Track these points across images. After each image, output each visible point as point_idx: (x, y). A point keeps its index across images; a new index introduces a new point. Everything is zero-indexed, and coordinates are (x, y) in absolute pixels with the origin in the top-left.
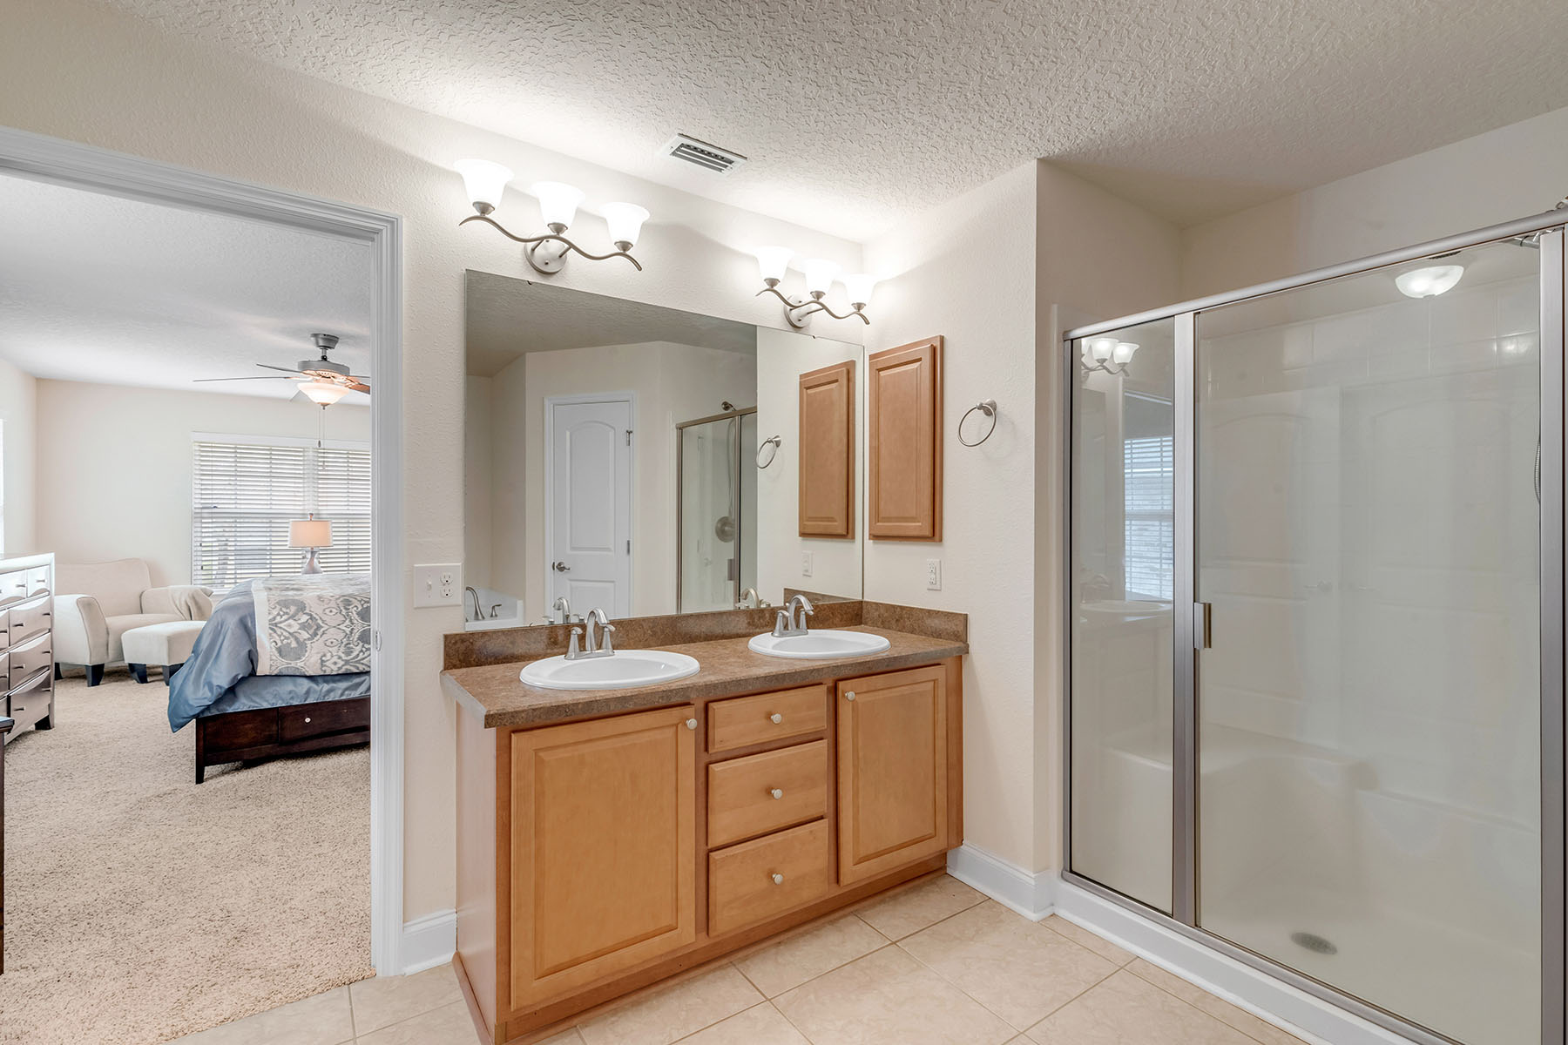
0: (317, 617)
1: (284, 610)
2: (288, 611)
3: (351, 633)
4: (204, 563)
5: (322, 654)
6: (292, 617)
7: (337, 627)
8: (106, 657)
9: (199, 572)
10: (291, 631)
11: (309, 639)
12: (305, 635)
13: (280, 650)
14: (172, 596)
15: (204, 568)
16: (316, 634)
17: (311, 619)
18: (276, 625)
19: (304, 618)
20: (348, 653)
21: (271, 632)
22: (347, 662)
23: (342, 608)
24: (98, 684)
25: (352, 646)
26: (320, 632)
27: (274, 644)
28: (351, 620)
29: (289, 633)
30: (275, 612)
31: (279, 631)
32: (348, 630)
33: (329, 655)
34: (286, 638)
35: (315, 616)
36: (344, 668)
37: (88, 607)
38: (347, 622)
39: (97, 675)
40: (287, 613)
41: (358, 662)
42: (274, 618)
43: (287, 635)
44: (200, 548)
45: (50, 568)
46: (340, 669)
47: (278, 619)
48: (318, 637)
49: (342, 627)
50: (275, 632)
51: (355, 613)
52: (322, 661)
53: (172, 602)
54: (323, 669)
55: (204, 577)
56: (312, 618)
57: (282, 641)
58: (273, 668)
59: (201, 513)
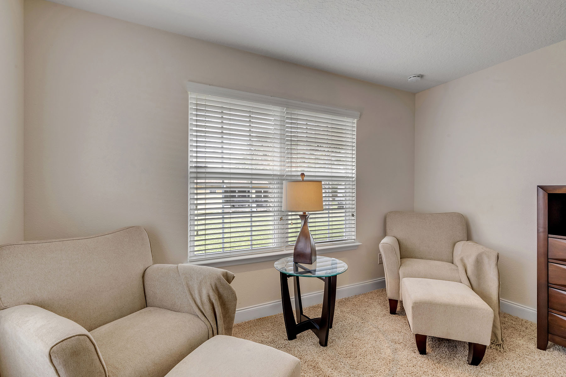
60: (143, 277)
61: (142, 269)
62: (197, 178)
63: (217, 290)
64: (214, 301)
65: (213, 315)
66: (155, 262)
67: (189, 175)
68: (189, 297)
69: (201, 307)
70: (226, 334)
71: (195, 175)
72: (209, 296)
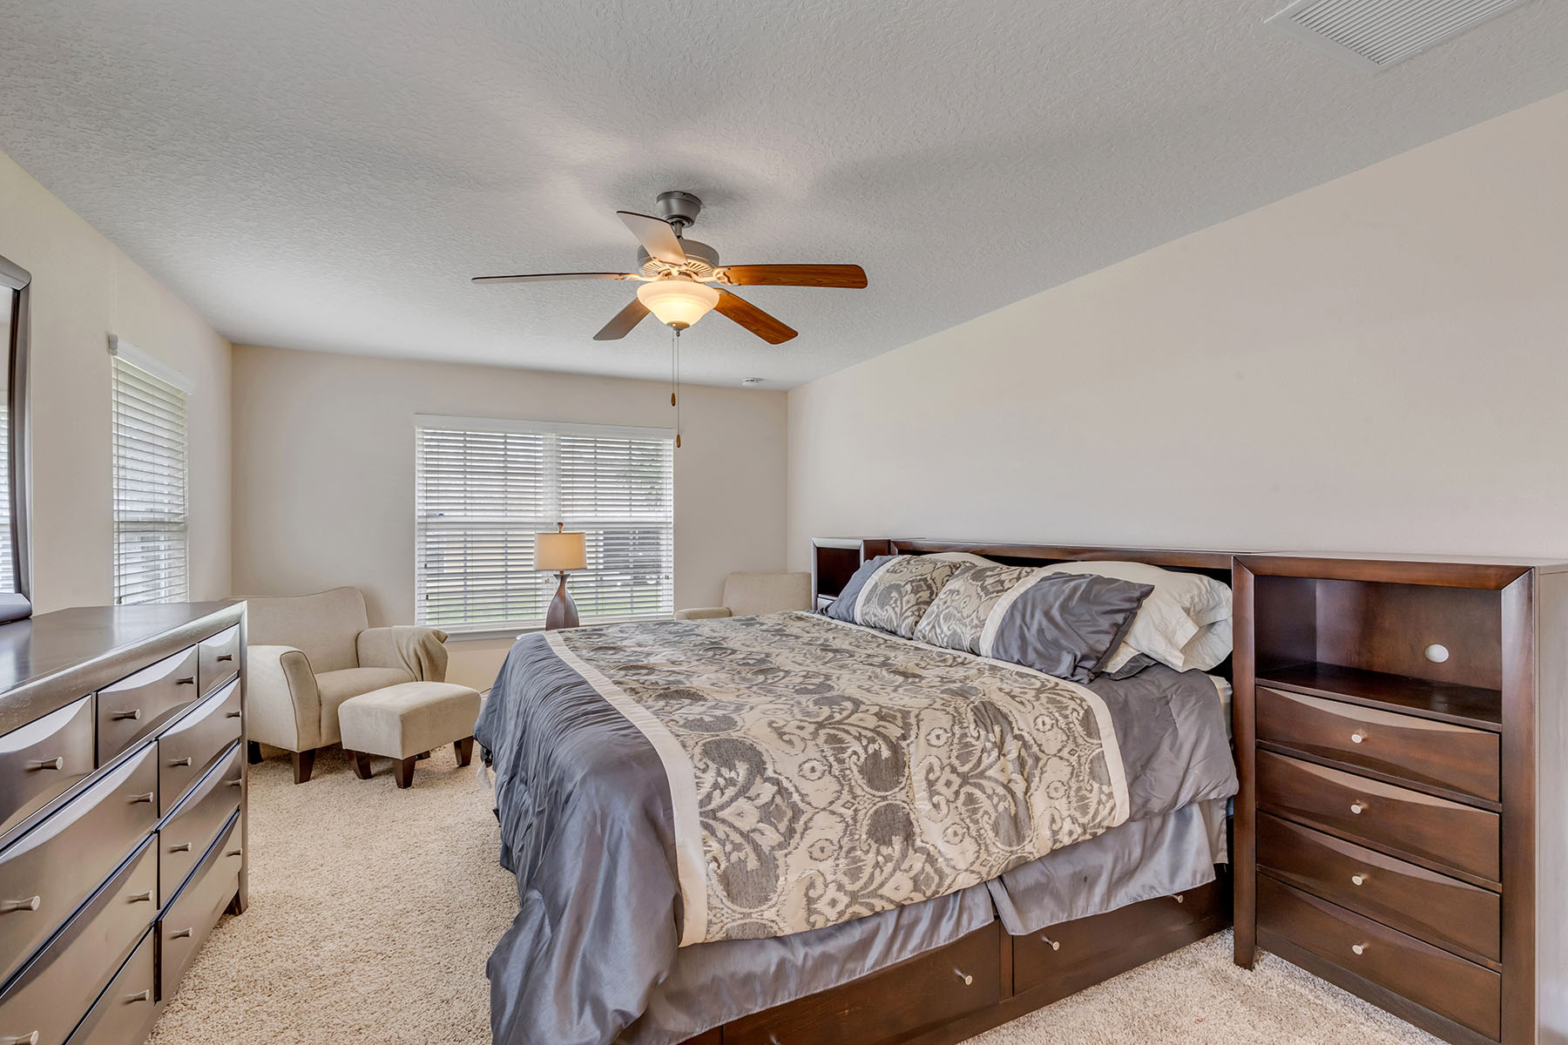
0: (792, 789)
1: (724, 771)
2: (733, 774)
3: (855, 819)
4: (429, 591)
5: (806, 883)
6: (743, 791)
7: (828, 809)
8: (318, 738)
9: (423, 604)
10: (745, 828)
11: (781, 846)
12: (770, 837)
13: (725, 880)
14: (397, 642)
15: (429, 598)
16: (791, 831)
17: (779, 792)
18: (713, 814)
19: (767, 791)
20: (854, 874)
21: (705, 833)
22: (854, 897)
23: (831, 759)
24: (308, 780)
25: (859, 853)
26: (799, 826)
27: (714, 865)
28: (851, 790)
29: (742, 834)
30: (709, 778)
31: (721, 830)
32: (848, 813)
33: (819, 882)
34: (737, 847)
35: (786, 784)
36: (850, 910)
37: (296, 666)
38: (846, 796)
39: (306, 764)
40: (731, 782)
41: (874, 894)
42: (709, 797)
43: (737, 839)
44: (424, 571)
45: (241, 630)
46: (841, 914)
47: (717, 800)
48: (797, 836)
49: (837, 807)
50: (713, 833)
51: (855, 768)
52: (810, 901)
53: (396, 649)
54: (812, 919)
55: (428, 610)
56: (782, 791)
57: (728, 855)
58: (715, 928)
59: (427, 523)
60: (356, 640)
61: (356, 633)
62: (427, 530)
63: (424, 646)
64: (420, 655)
65: (419, 668)
66: (370, 627)
67: (417, 527)
68: (398, 653)
69: (407, 659)
70: (433, 680)
71: (423, 526)
72: (416, 654)
